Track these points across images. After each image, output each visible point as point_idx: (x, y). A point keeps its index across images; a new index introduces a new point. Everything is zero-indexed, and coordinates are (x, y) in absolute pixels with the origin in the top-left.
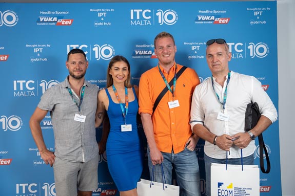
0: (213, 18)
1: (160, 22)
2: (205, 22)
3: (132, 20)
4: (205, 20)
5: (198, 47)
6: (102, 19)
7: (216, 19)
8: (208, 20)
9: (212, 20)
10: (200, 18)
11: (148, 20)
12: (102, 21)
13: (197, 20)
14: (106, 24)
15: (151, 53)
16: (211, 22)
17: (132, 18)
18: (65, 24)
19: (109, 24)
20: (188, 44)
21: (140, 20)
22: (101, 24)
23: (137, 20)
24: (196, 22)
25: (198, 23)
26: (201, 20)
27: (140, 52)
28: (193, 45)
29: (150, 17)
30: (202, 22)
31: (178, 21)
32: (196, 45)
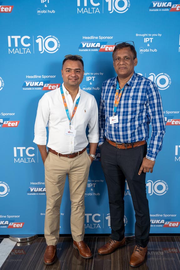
0: (170, 4)
1: (110, 9)
2: (160, 10)
3: (79, 7)
4: (161, 8)
5: (151, 39)
6: (46, 6)
7: (174, 5)
8: (164, 8)
9: (169, 7)
10: (154, 5)
11: (96, 7)
12: (45, 9)
13: (151, 7)
14: (50, 12)
15: (99, 46)
16: (168, 10)
17: (79, 5)
18: (4, 12)
19: (53, 11)
20: (140, 35)
21: (87, 7)
22: (44, 12)
23: (84, 7)
24: (150, 10)
25: (152, 10)
26: (156, 7)
27: (88, 44)
28: (146, 37)
29: (98, 4)
30: (157, 10)
31: (130, 9)
32: (149, 37)
